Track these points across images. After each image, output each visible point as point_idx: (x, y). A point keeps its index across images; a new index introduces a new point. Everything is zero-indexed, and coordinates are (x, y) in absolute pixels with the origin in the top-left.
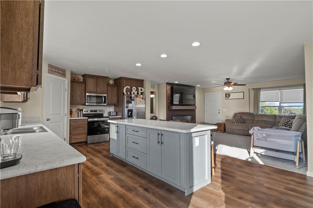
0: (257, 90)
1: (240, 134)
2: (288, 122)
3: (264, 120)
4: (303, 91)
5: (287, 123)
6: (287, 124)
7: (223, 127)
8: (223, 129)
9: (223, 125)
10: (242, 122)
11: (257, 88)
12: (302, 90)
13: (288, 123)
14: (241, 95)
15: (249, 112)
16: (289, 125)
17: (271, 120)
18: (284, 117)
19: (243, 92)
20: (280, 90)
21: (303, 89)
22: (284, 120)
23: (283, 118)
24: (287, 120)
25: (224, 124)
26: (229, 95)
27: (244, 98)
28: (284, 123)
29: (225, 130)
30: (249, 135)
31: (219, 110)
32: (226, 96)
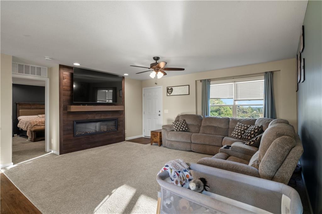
0: (206, 83)
1: (180, 149)
2: (246, 129)
3: (214, 126)
4: (264, 82)
5: (244, 132)
6: (243, 134)
7: (159, 137)
8: (158, 140)
9: (159, 134)
10: (184, 129)
11: (205, 80)
12: (262, 81)
13: (246, 131)
14: (185, 90)
15: (195, 114)
16: (247, 135)
17: (222, 126)
18: (239, 121)
19: (189, 85)
20: (234, 82)
21: (264, 80)
22: (240, 126)
23: (238, 123)
24: (243, 127)
25: (161, 133)
26: (172, 89)
27: (189, 94)
28: (239, 131)
29: (161, 141)
30: (192, 150)
31: (160, 111)
32: (168, 92)
